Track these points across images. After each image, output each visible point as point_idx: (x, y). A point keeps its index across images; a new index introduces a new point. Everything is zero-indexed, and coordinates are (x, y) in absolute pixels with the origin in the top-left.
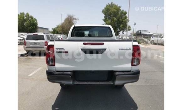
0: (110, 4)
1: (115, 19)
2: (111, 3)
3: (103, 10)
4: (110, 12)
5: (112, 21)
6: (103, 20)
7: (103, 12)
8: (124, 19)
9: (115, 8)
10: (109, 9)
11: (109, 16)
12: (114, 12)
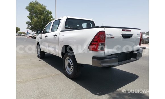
0: (34, 2)
1: (42, 17)
2: (36, 2)
3: (27, 6)
4: (36, 10)
5: (39, 19)
6: (28, 17)
7: (27, 8)
8: (51, 18)
9: (40, 7)
10: (34, 7)
11: (35, 13)
12: (40, 11)
